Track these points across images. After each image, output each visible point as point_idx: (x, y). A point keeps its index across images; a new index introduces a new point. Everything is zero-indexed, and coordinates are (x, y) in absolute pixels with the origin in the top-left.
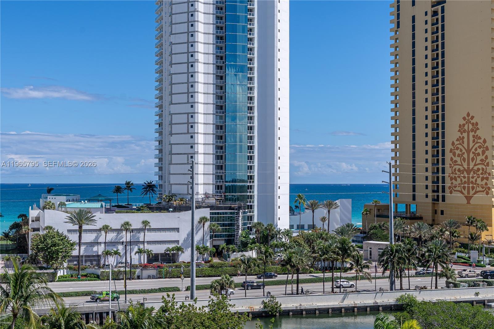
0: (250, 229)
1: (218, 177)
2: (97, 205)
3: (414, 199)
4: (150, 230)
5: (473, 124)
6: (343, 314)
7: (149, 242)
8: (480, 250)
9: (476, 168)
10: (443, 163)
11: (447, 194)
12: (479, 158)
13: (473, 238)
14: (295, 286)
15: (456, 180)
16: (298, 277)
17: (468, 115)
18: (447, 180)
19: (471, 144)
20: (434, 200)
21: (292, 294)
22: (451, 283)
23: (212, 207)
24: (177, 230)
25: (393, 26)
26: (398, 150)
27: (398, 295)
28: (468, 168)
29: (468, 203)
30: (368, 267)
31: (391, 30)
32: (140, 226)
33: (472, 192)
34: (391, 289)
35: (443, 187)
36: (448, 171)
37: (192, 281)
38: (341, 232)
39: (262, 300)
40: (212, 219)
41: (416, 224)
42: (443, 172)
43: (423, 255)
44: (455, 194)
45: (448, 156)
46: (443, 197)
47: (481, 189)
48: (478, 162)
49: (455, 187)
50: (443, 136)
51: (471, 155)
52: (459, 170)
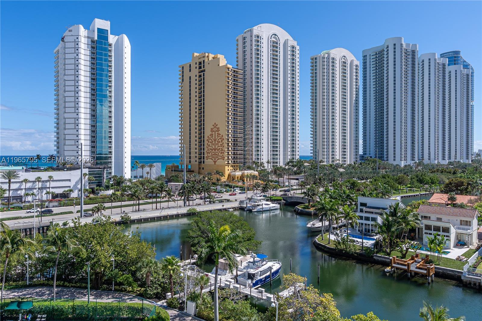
0: (110, 179)
1: (93, 152)
2: (20, 168)
3: (190, 162)
4: (53, 181)
5: (217, 128)
6: (162, 219)
7: (52, 188)
8: (221, 185)
9: (218, 148)
10: (204, 145)
11: (205, 160)
12: (220, 144)
13: (218, 180)
14: (137, 207)
15: (209, 154)
16: (139, 202)
17: (215, 124)
18: (205, 153)
19: (216, 137)
20: (199, 163)
21: (136, 211)
22: (211, 201)
23: (89, 168)
24: (70, 180)
25: (180, 80)
26: (183, 140)
27: (188, 208)
28: (215, 148)
29: (215, 164)
30: (174, 196)
31: (179, 82)
32: (47, 179)
33: (216, 159)
34: (185, 206)
35: (204, 157)
36: (206, 150)
37: (81, 208)
38: (158, 179)
39: (121, 215)
40: (90, 174)
41: (193, 174)
42: (204, 150)
43: (199, 189)
44: (209, 160)
45: (206, 142)
46: (204, 161)
47: (220, 158)
48: (219, 145)
49: (209, 157)
50: (204, 133)
51: (216, 142)
52: (211, 149)
